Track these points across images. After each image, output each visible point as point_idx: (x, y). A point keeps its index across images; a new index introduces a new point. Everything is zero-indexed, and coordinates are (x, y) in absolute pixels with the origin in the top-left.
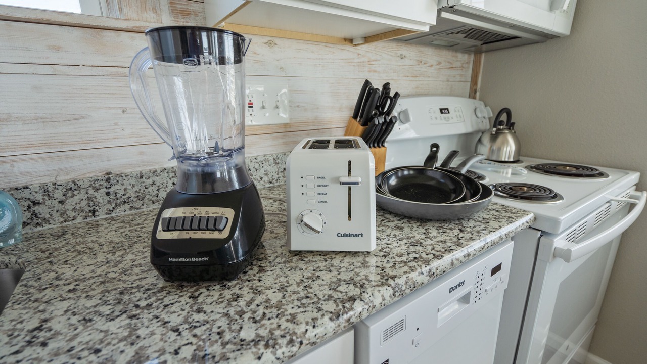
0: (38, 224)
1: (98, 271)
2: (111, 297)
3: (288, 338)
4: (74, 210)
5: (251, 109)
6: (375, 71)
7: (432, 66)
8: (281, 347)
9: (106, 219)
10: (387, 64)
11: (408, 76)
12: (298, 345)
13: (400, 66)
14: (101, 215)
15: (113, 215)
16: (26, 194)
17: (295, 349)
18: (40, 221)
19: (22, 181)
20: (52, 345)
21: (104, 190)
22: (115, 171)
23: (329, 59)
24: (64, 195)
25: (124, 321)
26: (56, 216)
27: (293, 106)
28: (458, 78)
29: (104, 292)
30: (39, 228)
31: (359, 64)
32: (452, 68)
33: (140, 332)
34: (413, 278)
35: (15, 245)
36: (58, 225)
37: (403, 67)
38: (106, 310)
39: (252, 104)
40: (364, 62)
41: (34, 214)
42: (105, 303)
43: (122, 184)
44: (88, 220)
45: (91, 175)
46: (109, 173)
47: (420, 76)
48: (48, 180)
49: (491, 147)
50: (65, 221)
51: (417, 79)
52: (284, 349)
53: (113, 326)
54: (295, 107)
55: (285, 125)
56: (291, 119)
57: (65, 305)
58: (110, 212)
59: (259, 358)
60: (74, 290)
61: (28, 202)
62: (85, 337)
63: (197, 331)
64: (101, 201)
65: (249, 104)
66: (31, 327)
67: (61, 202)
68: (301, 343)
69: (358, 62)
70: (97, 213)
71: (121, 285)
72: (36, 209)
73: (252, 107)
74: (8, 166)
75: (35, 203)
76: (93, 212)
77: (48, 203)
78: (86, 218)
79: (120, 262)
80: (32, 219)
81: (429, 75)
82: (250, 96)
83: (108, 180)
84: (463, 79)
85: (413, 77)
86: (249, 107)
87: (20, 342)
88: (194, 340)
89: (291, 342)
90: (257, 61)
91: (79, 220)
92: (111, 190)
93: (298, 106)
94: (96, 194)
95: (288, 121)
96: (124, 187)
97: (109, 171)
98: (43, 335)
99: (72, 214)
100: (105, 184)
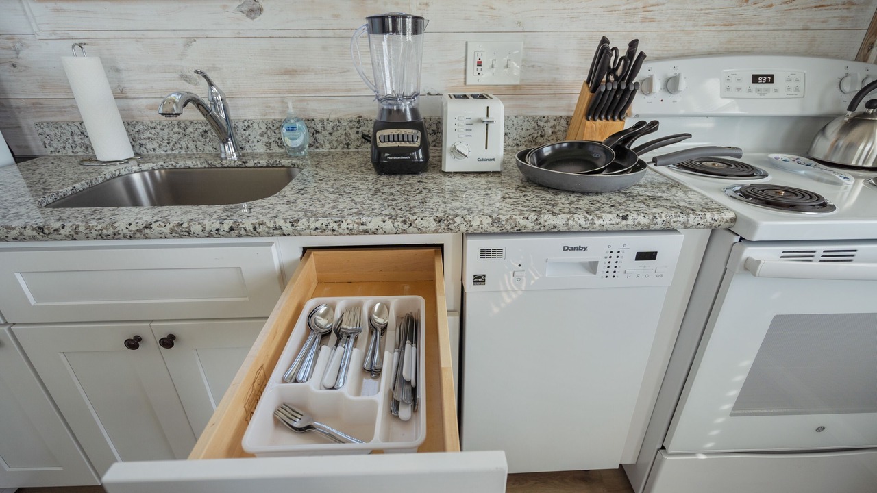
0: (317, 147)
1: (336, 175)
2: (335, 186)
3: (404, 219)
4: (337, 141)
5: (479, 68)
6: (653, 20)
7: (771, 6)
8: (397, 222)
9: (354, 152)
10: (677, 9)
11: (714, 25)
12: (409, 225)
13: (701, 10)
14: (352, 146)
15: (360, 150)
16: (312, 124)
17: (406, 226)
18: (318, 145)
19: (312, 115)
20: (305, 195)
21: (355, 129)
22: (365, 115)
23: (583, 8)
24: (332, 129)
25: (337, 195)
26: (327, 143)
27: (527, 65)
28: (835, 23)
29: (333, 184)
30: (317, 150)
31: (626, 11)
32: (822, 6)
33: (340, 200)
34: (516, 219)
35: (304, 156)
36: (327, 150)
37: (707, 11)
38: (331, 190)
39: (481, 62)
40: (635, 9)
41: (316, 139)
42: (332, 188)
43: (367, 127)
44: (344, 150)
45: (350, 116)
46: (361, 117)
47: (739, 24)
48: (325, 117)
49: (836, 141)
50: (332, 148)
51: (733, 28)
52: (399, 223)
53: (330, 196)
54: (529, 67)
55: (515, 87)
56: (522, 80)
57: (315, 184)
58: (357, 147)
59: (384, 222)
60: (322, 180)
61: (313, 131)
62: (318, 196)
63: (364, 206)
64: (353, 137)
65: (478, 62)
66: (300, 188)
67: (330, 134)
68: (411, 225)
69: (626, 10)
70: (350, 147)
71: (343, 183)
72: (316, 135)
73: (481, 66)
74: (305, 104)
75: (317, 132)
76: (348, 145)
77: (323, 133)
78: (343, 149)
79: (348, 174)
80: (314, 142)
81: (762, 22)
82: (480, 54)
83: (359, 122)
84: (847, 25)
85: (725, 25)
86: (478, 66)
87: (295, 192)
88: (360, 208)
89: (405, 222)
90: (493, 17)
91: (339, 149)
92: (360, 130)
93: (533, 66)
94: (350, 131)
95: (518, 83)
96: (369, 129)
97: (361, 115)
98: (303, 192)
99: (336, 144)
100: (357, 125)
